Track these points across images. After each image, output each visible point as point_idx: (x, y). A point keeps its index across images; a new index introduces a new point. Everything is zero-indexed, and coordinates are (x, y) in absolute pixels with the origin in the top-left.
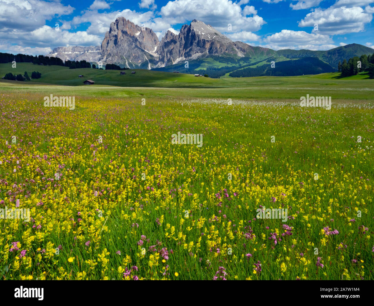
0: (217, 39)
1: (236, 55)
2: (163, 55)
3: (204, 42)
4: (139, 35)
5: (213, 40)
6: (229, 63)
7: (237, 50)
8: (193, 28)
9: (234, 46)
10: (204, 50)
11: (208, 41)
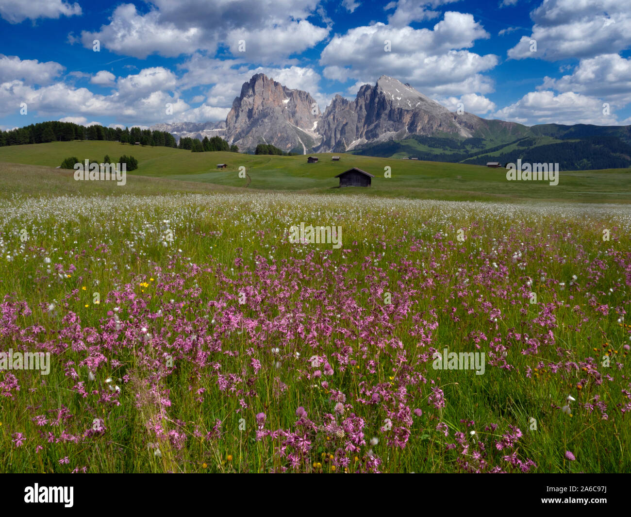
0: (423, 107)
1: (457, 134)
2: (329, 134)
3: (401, 112)
4: (289, 103)
5: (416, 109)
6: (447, 147)
7: (458, 125)
8: (382, 89)
9: (454, 120)
10: (399, 127)
11: (408, 111)
